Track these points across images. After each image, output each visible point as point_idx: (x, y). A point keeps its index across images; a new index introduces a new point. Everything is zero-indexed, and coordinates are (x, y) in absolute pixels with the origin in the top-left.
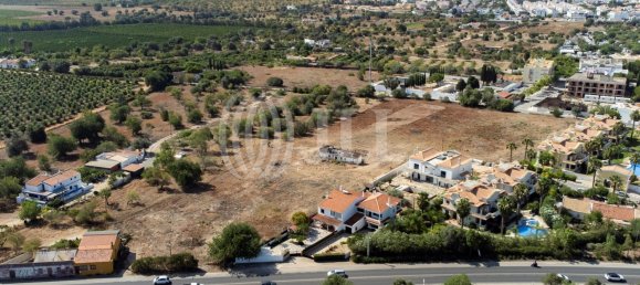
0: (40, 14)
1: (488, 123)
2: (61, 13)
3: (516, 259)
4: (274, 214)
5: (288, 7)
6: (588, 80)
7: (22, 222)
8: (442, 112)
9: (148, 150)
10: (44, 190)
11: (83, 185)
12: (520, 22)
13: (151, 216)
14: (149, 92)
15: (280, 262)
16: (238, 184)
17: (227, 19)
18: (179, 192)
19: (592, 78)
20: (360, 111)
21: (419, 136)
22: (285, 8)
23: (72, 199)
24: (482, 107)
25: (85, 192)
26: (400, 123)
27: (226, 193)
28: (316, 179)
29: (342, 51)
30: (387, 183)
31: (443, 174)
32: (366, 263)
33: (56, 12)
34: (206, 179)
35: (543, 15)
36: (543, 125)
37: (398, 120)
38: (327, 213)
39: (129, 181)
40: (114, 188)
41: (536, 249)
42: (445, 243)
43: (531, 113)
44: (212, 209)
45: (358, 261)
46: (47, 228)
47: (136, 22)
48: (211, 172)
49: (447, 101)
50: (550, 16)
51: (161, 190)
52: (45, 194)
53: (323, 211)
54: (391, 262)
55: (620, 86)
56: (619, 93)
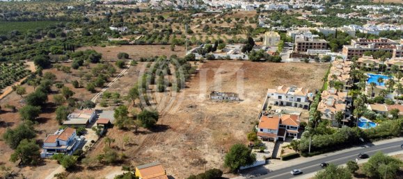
1: (275, 70)
3: (379, 140)
5: (69, 7)
6: (306, 42)
10: (59, 145)
12: (222, 12)
13: (150, 150)
15: (265, 164)
16: (183, 122)
17: (29, 17)
18: (150, 133)
19: (307, 40)
24: (262, 61)
27: (181, 128)
29: (140, 34)
31: (299, 100)
32: (311, 156)
35: (230, 7)
38: (265, 131)
41: (385, 133)
42: (347, 137)
43: (291, 62)
44: (184, 140)
45: (307, 156)
49: (241, 59)
50: (235, 8)
51: (136, 133)
52: (63, 148)
53: (262, 130)
54: (323, 153)
55: (324, 44)
56: (323, 48)
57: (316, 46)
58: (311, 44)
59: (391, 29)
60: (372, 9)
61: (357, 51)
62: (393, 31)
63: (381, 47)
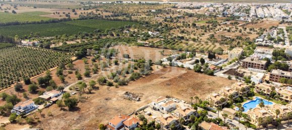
0: (50, 14)
1: (199, 81)
2: (59, 13)
4: (96, 122)
6: (251, 61)
7: (10, 122)
8: (184, 74)
9: (64, 90)
10: (20, 108)
11: (35, 106)
12: (250, 21)
13: (53, 121)
14: (76, 60)
16: (89, 108)
17: (124, 17)
18: (67, 111)
19: (253, 60)
20: (153, 72)
21: (169, 87)
22: (151, 11)
23: (30, 112)
24: (202, 72)
25: (35, 109)
26: (165, 80)
27: (83, 112)
28: (117, 107)
29: (162, 38)
30: (143, 111)
31: (163, 109)
33: (57, 13)
34: (79, 105)
35: (263, 17)
36: (221, 83)
37: (165, 78)
38: (112, 125)
39: (52, 105)
40: (46, 108)
44: (75, 119)
46: (17, 124)
47: (86, 19)
48: (82, 102)
49: (189, 69)
51: (61, 109)
52: (20, 110)
53: (110, 124)
55: (263, 65)
57: (256, 66)
58: (253, 64)
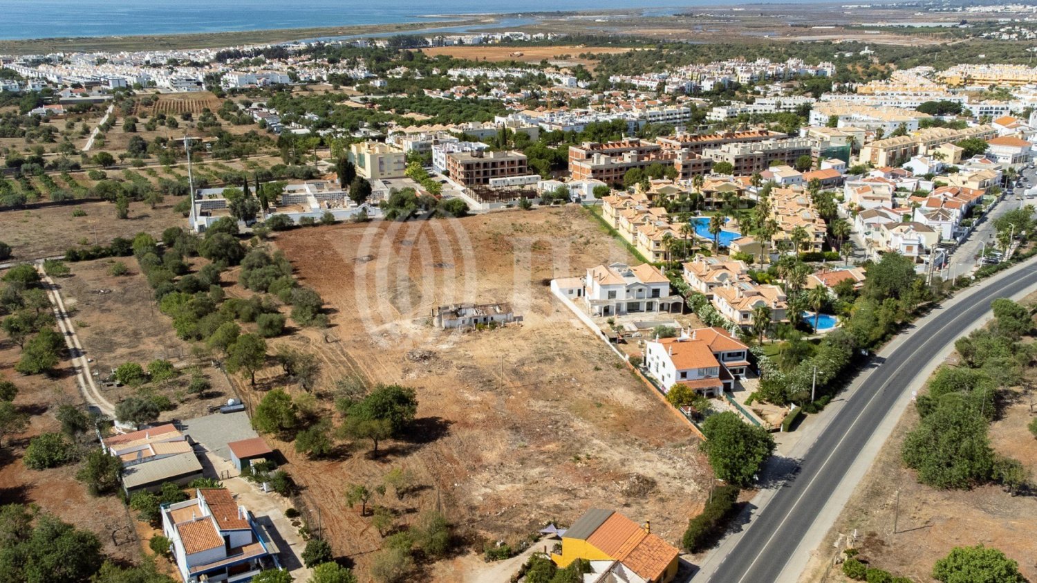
19: (482, 156)
32: (822, 409)
38: (691, 376)
43: (496, 211)
49: (362, 220)
53: (684, 374)
54: (833, 395)
55: (521, 162)
56: (521, 171)
57: (506, 168)
58: (494, 164)
59: (601, 119)
60: (485, 75)
61: (608, 171)
62: (606, 122)
63: (648, 156)
